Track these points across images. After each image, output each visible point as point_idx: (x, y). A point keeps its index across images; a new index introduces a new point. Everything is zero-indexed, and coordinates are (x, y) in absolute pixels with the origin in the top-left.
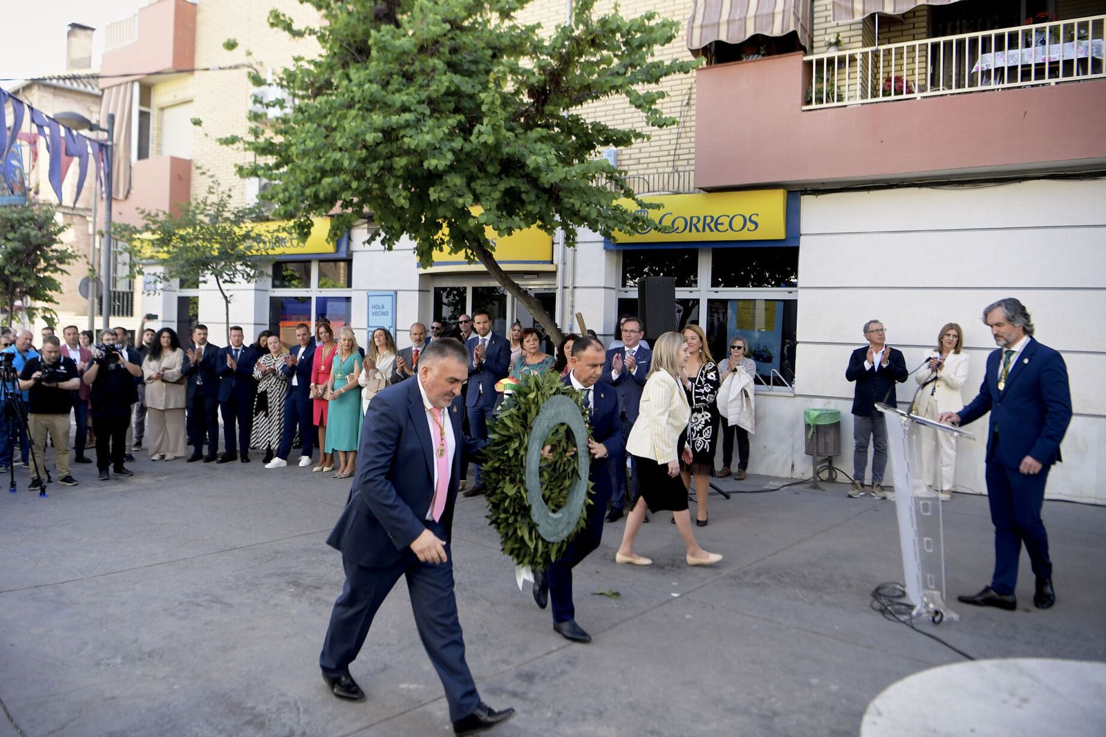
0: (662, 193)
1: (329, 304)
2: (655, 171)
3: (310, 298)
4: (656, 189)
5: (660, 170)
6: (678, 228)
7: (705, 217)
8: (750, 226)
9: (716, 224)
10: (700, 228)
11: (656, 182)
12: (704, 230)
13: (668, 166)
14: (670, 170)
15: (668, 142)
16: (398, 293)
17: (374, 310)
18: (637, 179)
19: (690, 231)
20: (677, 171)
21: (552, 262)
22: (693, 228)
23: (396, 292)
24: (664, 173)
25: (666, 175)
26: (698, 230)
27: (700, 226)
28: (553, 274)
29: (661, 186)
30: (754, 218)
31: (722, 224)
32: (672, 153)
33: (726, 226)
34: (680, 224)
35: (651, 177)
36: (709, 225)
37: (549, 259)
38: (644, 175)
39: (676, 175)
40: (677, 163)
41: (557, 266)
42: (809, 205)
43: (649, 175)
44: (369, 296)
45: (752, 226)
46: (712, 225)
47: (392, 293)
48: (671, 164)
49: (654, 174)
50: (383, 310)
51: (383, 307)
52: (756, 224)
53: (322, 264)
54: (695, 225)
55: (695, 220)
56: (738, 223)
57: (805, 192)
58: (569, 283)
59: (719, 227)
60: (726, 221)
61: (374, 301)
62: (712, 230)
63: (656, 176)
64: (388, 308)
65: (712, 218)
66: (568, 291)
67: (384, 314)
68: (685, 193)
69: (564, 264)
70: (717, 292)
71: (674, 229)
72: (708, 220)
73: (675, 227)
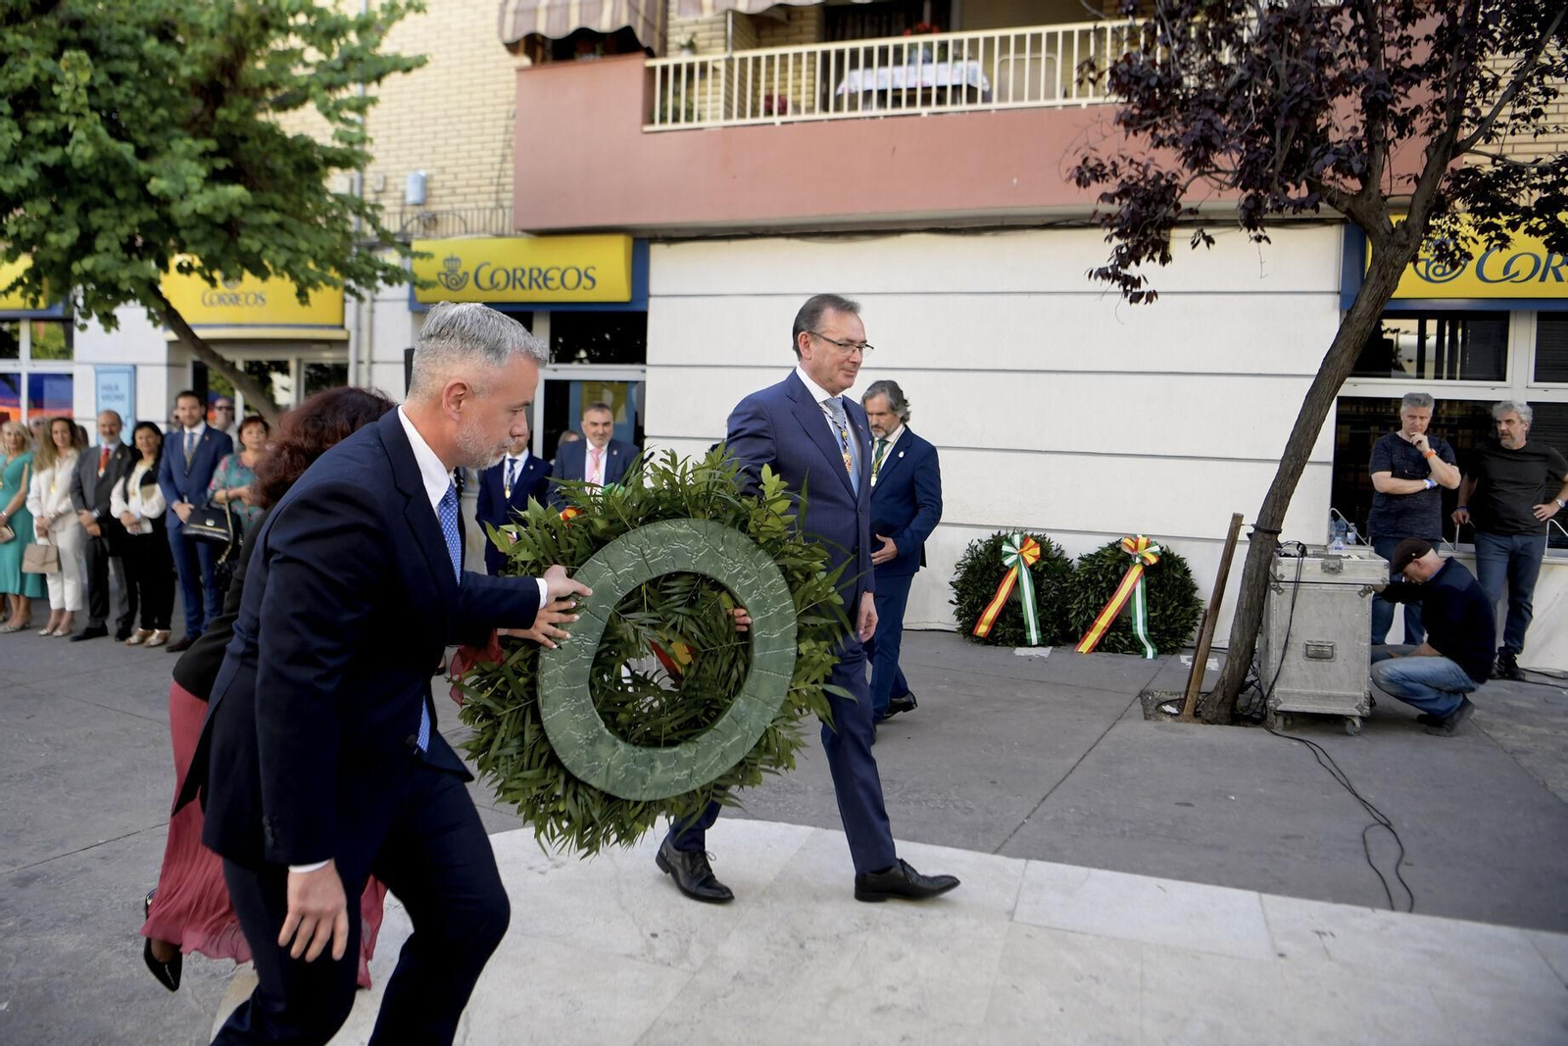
0: (482, 235)
1: (47, 384)
2: (473, 205)
3: (19, 375)
4: (475, 228)
5: (481, 204)
6: (498, 284)
7: (531, 270)
8: (586, 282)
9: (545, 279)
10: (526, 283)
11: (476, 220)
12: (530, 287)
13: (490, 200)
14: (492, 204)
15: (489, 167)
16: (141, 370)
17: (106, 392)
18: (451, 217)
19: (514, 287)
20: (502, 207)
21: (342, 327)
22: (518, 285)
23: (135, 367)
24: (484, 209)
25: (488, 212)
26: (523, 287)
27: (525, 281)
28: (343, 344)
29: (481, 226)
30: (590, 273)
31: (552, 279)
32: (495, 181)
33: (557, 282)
34: (501, 278)
35: (469, 213)
36: (536, 280)
37: (337, 321)
38: (460, 210)
39: (500, 212)
40: (503, 196)
41: (349, 333)
42: (659, 254)
43: (466, 210)
44: (97, 373)
45: (589, 283)
46: (540, 280)
47: (130, 368)
48: (493, 196)
49: (472, 209)
50: (118, 393)
51: (117, 388)
52: (593, 281)
53: (34, 325)
54: (520, 281)
55: (519, 274)
56: (571, 278)
57: (655, 240)
58: (364, 356)
59: (549, 283)
60: (555, 274)
61: (106, 379)
62: (539, 287)
63: (476, 213)
64: (124, 389)
65: (540, 271)
66: (364, 368)
67: (119, 398)
68: (510, 236)
69: (359, 329)
70: (555, 370)
71: (494, 285)
72: (535, 274)
73: (495, 281)
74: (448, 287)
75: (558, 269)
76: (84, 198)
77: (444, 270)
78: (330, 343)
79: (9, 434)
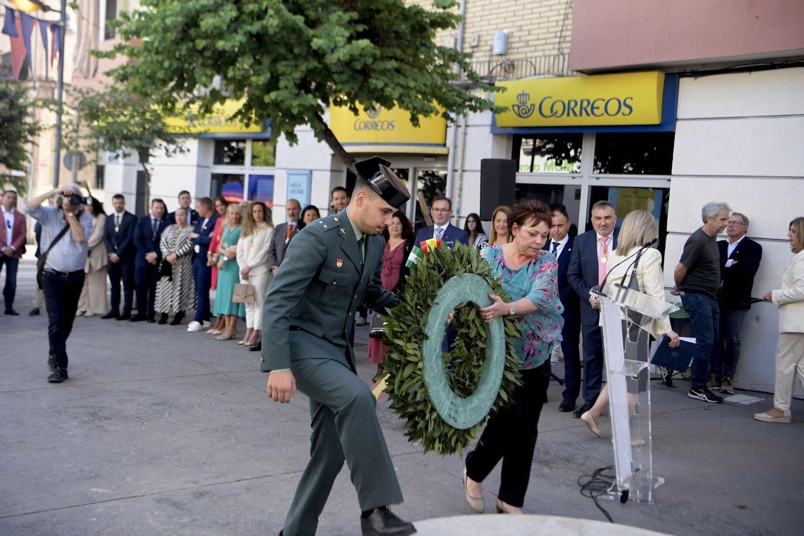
0: (546, 76)
1: (260, 181)
2: (541, 53)
3: (243, 175)
4: (542, 71)
5: (547, 53)
6: (556, 112)
7: (582, 101)
8: (625, 110)
9: (592, 108)
10: (578, 112)
11: (542, 65)
12: (581, 114)
13: (554, 49)
14: (555, 52)
15: (555, 23)
16: (314, 173)
17: (293, 188)
18: (524, 63)
19: (568, 115)
20: (563, 54)
21: (444, 145)
22: (571, 112)
23: (311, 171)
24: (550, 56)
25: (552, 58)
26: (575, 114)
27: (577, 110)
28: (444, 157)
29: (547, 69)
30: (628, 102)
31: (598, 108)
32: (559, 34)
33: (602, 110)
34: (559, 108)
35: (538, 59)
36: (585, 109)
37: (441, 141)
38: (531, 58)
39: (561, 57)
40: (563, 45)
41: (449, 149)
42: (686, 86)
43: (536, 58)
44: (289, 175)
45: (627, 111)
46: (589, 109)
47: (308, 172)
48: (557, 46)
49: (540, 57)
50: (299, 189)
51: (300, 185)
52: (631, 109)
53: (256, 144)
54: (573, 109)
55: (572, 104)
56: (613, 107)
57: (684, 74)
58: (458, 166)
59: (595, 111)
61: (294, 179)
62: (588, 114)
63: (543, 59)
64: (304, 187)
65: (589, 102)
66: (458, 174)
67: (301, 192)
68: (567, 76)
69: (455, 147)
70: (598, 178)
71: (553, 114)
72: (585, 104)
73: (554, 111)
74: (520, 116)
75: (604, 100)
76: (275, 54)
77: (517, 103)
78: (435, 157)
79: (232, 213)
